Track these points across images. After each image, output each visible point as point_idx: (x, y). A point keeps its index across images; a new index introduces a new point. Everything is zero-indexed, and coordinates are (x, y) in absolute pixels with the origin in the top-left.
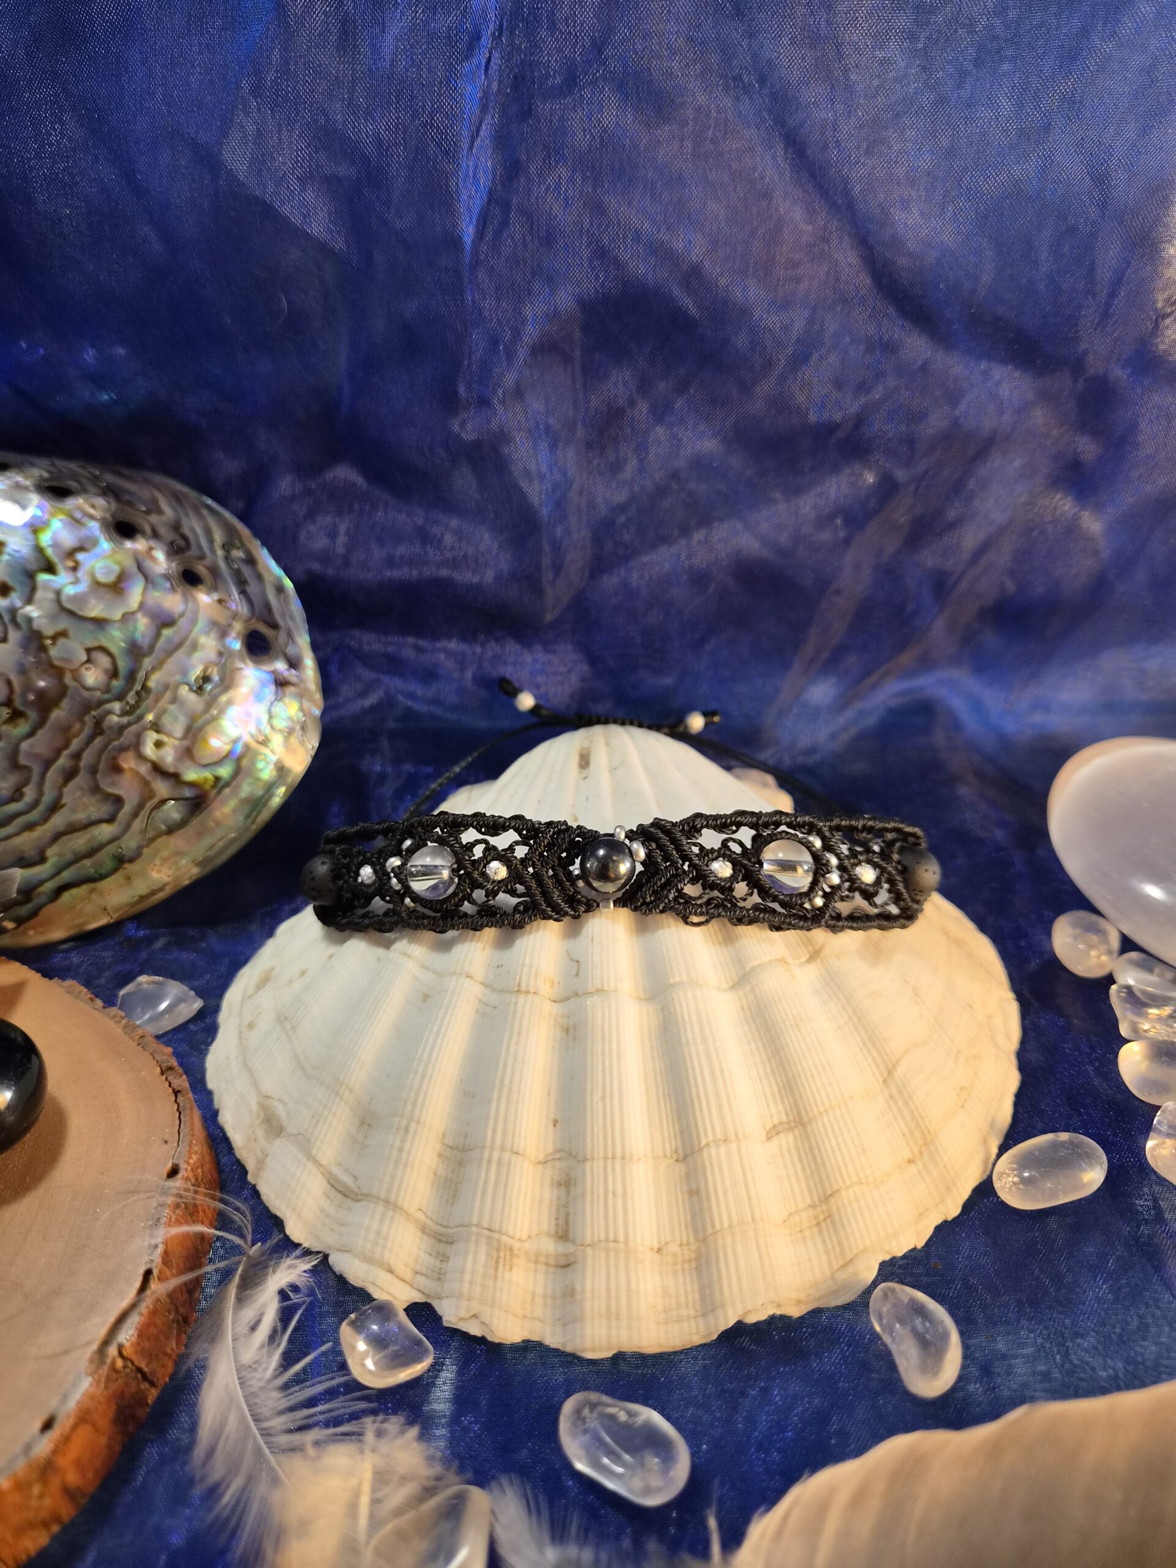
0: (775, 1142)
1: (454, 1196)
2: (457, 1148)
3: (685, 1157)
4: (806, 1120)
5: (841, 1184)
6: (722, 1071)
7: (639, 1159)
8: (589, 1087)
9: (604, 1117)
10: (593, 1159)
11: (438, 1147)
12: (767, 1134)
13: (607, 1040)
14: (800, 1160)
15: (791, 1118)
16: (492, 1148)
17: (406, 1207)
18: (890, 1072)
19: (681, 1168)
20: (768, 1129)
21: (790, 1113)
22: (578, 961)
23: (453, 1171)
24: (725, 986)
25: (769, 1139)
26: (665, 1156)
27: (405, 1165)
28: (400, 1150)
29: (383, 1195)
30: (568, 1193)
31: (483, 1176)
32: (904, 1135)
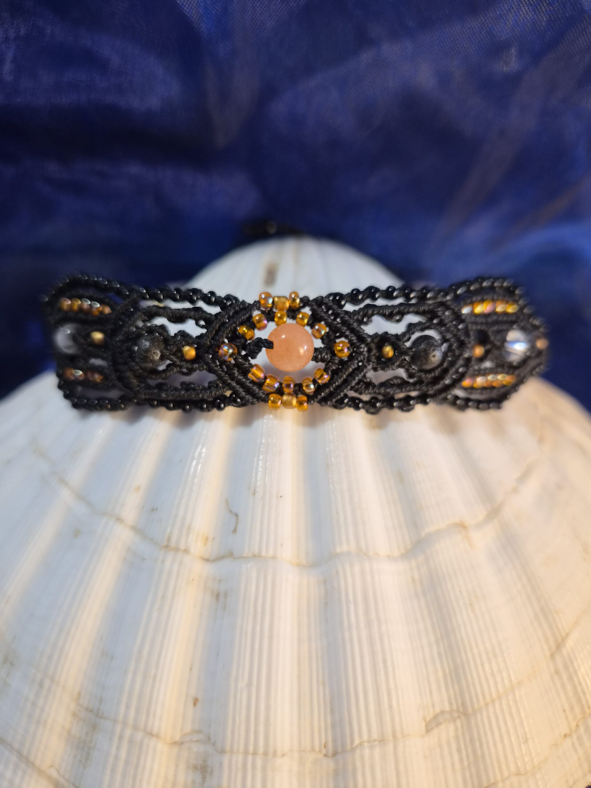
0: (435, 732)
1: (87, 759)
2: (91, 711)
3: (335, 754)
4: (470, 710)
5: (499, 778)
6: (385, 662)
7: (283, 755)
8: (234, 672)
9: (248, 707)
10: (232, 752)
11: (73, 706)
12: (426, 726)
13: (259, 616)
14: (459, 751)
15: (455, 707)
16: (125, 723)
17: (38, 763)
18: (559, 646)
19: (330, 764)
20: (428, 719)
21: (453, 701)
22: (237, 515)
23: (87, 734)
24: (396, 553)
25: (428, 730)
26: (313, 750)
27: (38, 722)
28: (34, 704)
29: (16, 745)
30: (204, 779)
31: (113, 750)
32: (564, 711)
